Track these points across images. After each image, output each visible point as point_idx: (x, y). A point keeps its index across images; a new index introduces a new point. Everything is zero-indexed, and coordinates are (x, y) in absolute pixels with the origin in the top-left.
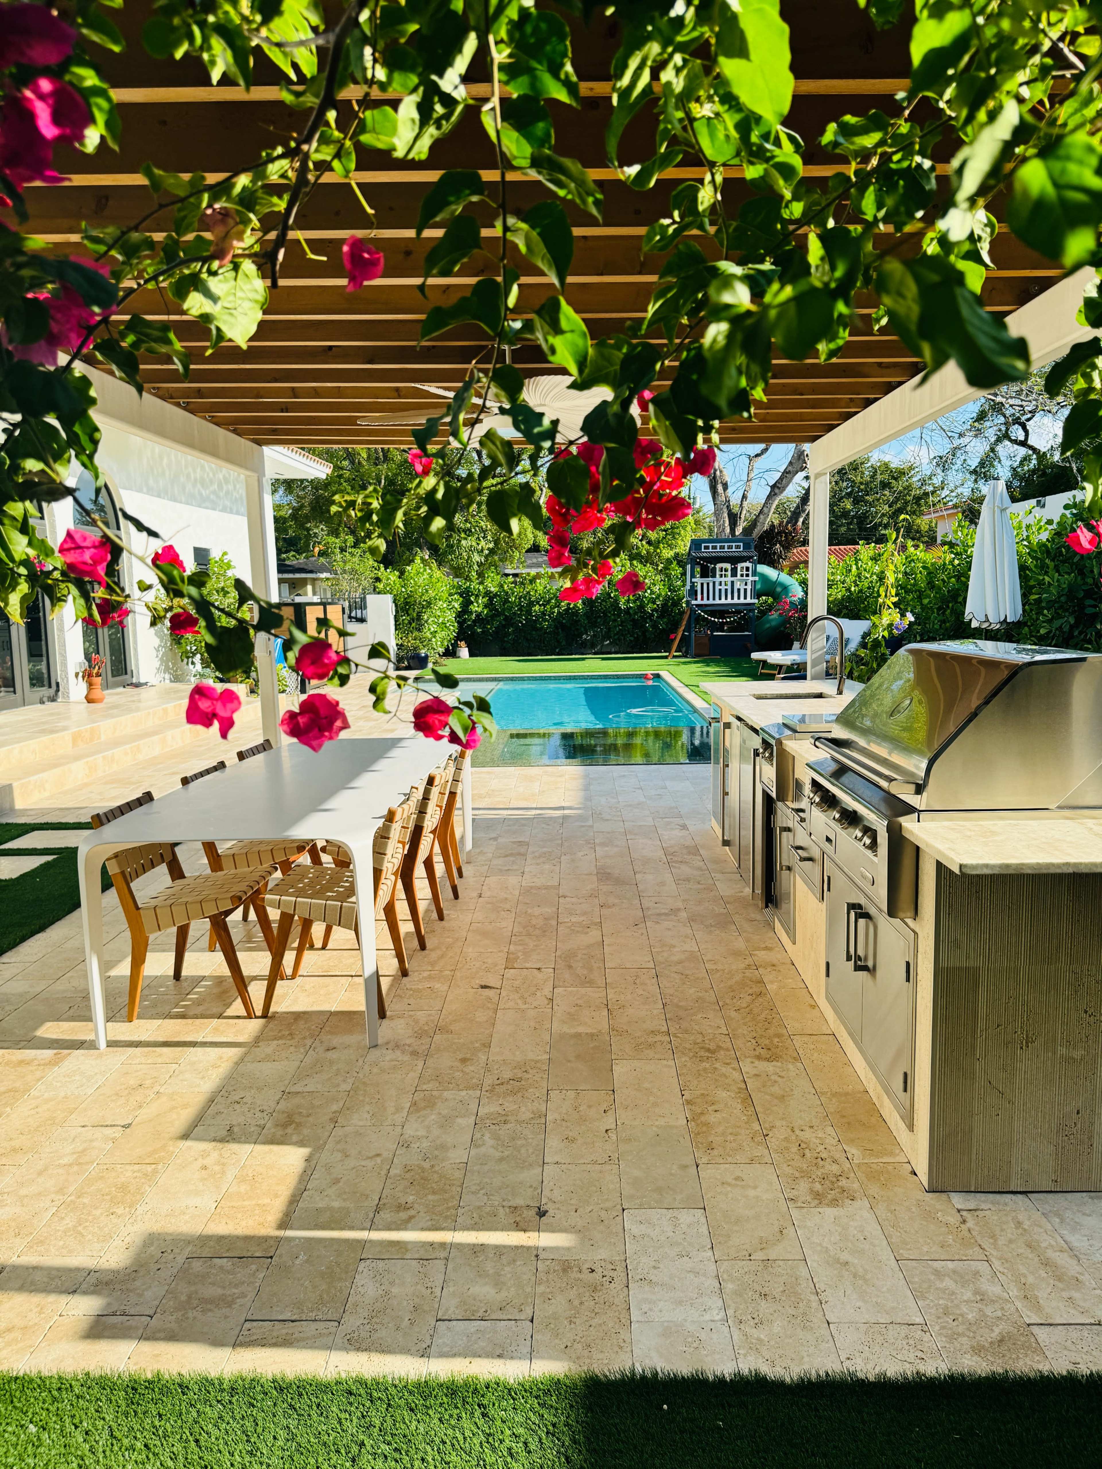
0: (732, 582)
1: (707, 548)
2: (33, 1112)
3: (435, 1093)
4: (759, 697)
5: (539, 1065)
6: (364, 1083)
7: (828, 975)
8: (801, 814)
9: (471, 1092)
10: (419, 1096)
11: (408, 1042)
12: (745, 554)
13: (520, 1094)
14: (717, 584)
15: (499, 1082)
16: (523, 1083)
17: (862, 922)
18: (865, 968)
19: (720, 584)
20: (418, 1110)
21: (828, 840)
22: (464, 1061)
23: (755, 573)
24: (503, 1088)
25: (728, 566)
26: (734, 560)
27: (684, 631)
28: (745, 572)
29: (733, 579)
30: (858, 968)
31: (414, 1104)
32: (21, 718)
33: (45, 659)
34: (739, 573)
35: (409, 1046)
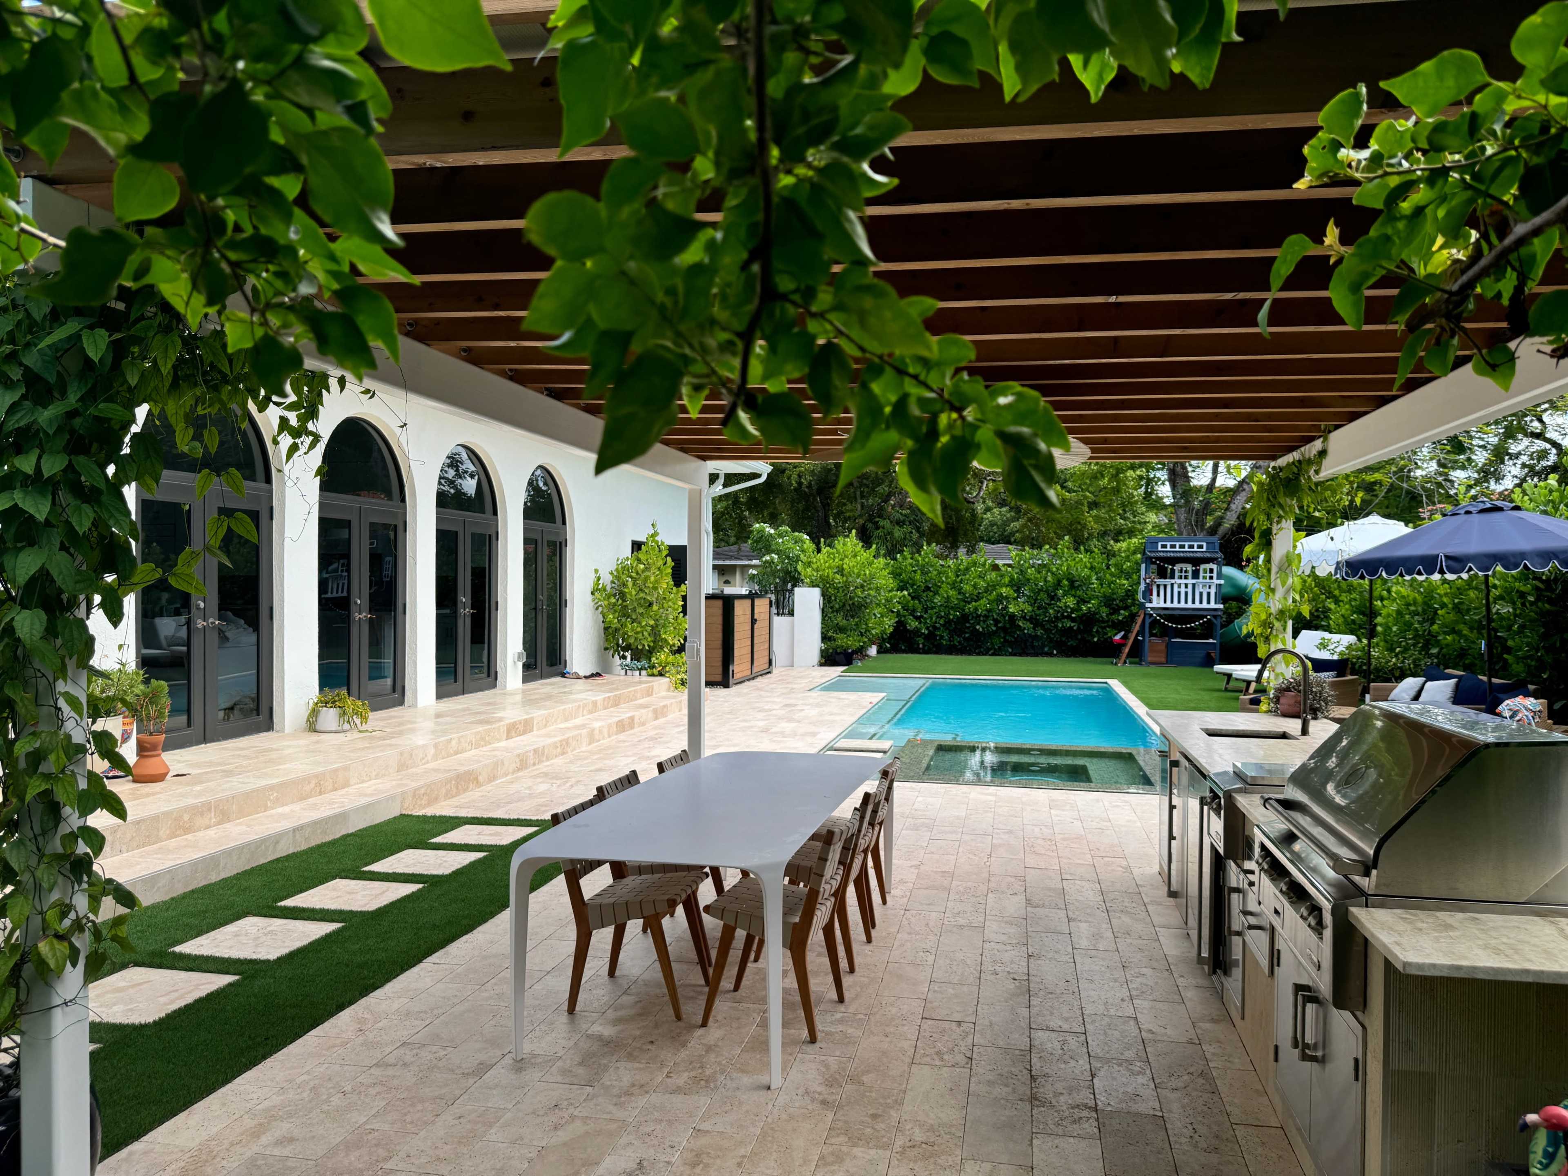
0: (1194, 585)
1: (1164, 546)
2: (456, 1122)
3: (844, 1149)
4: (1212, 734)
5: (953, 1130)
6: (772, 1129)
7: (1276, 1059)
8: (1250, 876)
9: (880, 1152)
10: (827, 1150)
11: (819, 1089)
12: (1208, 555)
13: (932, 1160)
14: (1175, 587)
15: (910, 1144)
16: (936, 1148)
17: (1310, 1007)
18: (1314, 1059)
19: (1179, 586)
20: (826, 1164)
21: (1276, 912)
22: (874, 1116)
23: (1220, 576)
24: (916, 1151)
25: (1189, 568)
26: (1197, 562)
27: (1137, 635)
28: (1208, 575)
29: (1194, 581)
30: (1305, 1057)
31: (822, 1158)
32: (460, 707)
33: (486, 645)
34: (1201, 574)
35: (820, 1094)
